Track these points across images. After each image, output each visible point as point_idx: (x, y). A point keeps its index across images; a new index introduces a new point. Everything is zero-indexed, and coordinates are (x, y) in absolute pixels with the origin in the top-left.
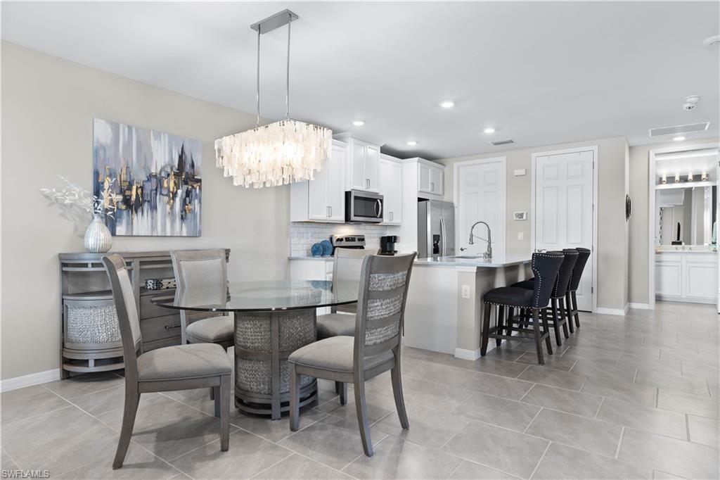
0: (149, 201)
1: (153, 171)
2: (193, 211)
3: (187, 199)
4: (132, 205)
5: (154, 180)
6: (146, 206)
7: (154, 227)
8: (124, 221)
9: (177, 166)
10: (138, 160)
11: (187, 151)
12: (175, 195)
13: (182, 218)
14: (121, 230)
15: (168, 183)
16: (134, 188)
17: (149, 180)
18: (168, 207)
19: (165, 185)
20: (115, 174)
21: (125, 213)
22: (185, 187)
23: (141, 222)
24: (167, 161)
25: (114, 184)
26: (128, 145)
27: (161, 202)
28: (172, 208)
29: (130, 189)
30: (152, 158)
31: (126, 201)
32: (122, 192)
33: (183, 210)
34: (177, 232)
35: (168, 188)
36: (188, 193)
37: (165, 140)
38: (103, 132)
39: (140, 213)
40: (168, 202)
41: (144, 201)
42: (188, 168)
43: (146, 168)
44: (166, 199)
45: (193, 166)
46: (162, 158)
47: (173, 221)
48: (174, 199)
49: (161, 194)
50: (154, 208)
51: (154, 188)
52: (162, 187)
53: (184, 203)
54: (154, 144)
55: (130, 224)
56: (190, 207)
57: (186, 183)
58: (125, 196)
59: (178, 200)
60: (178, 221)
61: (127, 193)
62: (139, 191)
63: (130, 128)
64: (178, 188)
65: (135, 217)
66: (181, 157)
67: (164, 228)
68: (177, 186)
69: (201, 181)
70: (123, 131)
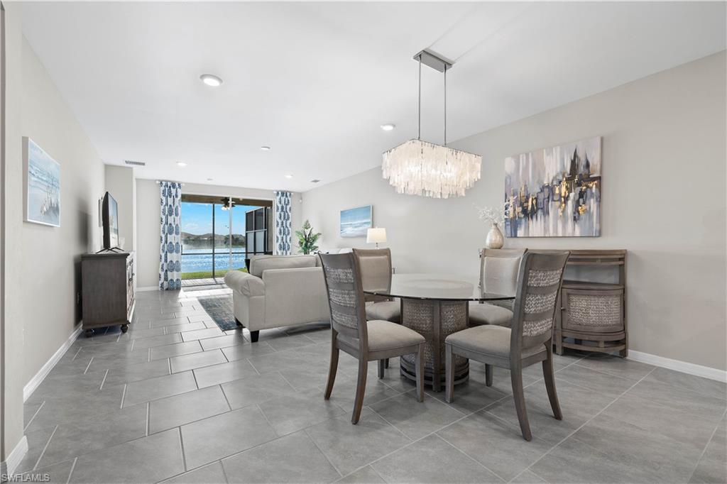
0: (542, 209)
1: (546, 183)
2: (588, 212)
3: (581, 200)
4: (529, 214)
5: (546, 190)
6: (540, 212)
7: (546, 229)
8: (523, 226)
9: (569, 172)
10: (533, 177)
11: (580, 155)
12: (566, 199)
13: (575, 219)
14: (520, 233)
15: (560, 189)
16: (530, 200)
17: (542, 190)
18: (560, 211)
19: (557, 192)
20: (517, 194)
21: (523, 220)
22: (578, 189)
23: (535, 226)
24: (559, 170)
25: (516, 200)
26: (526, 168)
27: (553, 208)
28: (564, 211)
29: (527, 201)
30: (544, 171)
31: (525, 211)
32: (521, 205)
33: (576, 211)
34: (569, 231)
35: (560, 194)
36: (581, 195)
37: (557, 152)
38: (509, 165)
39: (534, 219)
40: (560, 207)
41: (538, 209)
42: (581, 169)
43: (540, 181)
44: (558, 204)
45: (588, 165)
46: (554, 166)
47: (565, 223)
48: (565, 202)
49: (553, 200)
50: (546, 213)
51: (546, 197)
52: (553, 194)
53: (577, 204)
54: (546, 159)
55: (527, 228)
56: (584, 207)
57: (579, 184)
58: (523, 208)
59: (570, 203)
60: (570, 222)
61: (525, 205)
62: (534, 202)
63: (527, 155)
64: (569, 193)
65: (531, 222)
66: (573, 162)
67: (556, 230)
68: (569, 190)
69: (599, 178)
70: (522, 159)
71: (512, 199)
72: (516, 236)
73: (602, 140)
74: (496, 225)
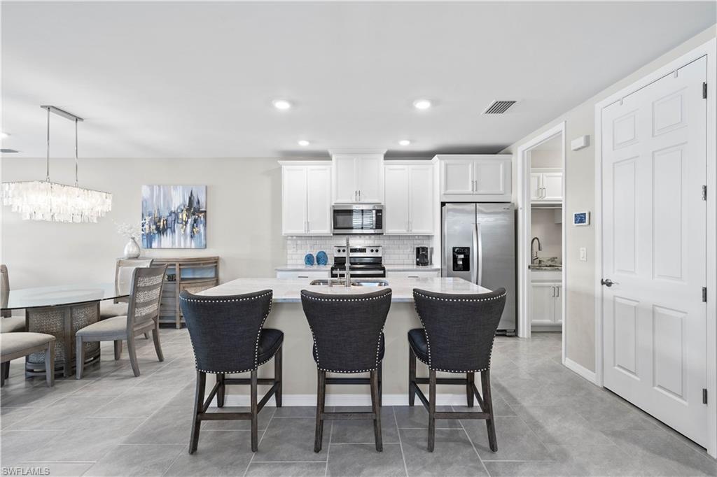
0: (170, 228)
1: (173, 209)
2: (199, 233)
3: (195, 225)
4: (161, 231)
5: (173, 215)
6: (169, 230)
7: (173, 243)
8: (157, 240)
9: (188, 204)
10: (164, 204)
11: (194, 195)
12: (186, 222)
13: (192, 237)
14: (155, 245)
15: (182, 216)
16: (162, 220)
17: (170, 215)
18: (182, 230)
19: (180, 217)
20: (151, 213)
21: (157, 235)
22: (193, 217)
23: (166, 240)
24: (181, 202)
25: (151, 219)
26: (159, 197)
27: (178, 227)
28: (185, 231)
29: (159, 221)
30: (172, 201)
31: (158, 228)
32: (155, 224)
33: (192, 231)
34: (188, 246)
35: (182, 219)
36: (195, 221)
37: (180, 189)
38: (145, 192)
39: (165, 235)
40: (182, 228)
41: (167, 228)
42: (195, 204)
43: (169, 208)
44: (181, 225)
45: (198, 202)
46: (178, 200)
47: (185, 239)
48: (186, 225)
49: (178, 223)
50: (173, 231)
51: (173, 219)
52: (178, 218)
53: (193, 227)
54: (173, 193)
55: (160, 241)
56: (197, 229)
57: (194, 214)
58: (157, 226)
59: (188, 225)
60: (189, 238)
61: (158, 224)
62: (165, 223)
63: (159, 186)
64: (188, 218)
65: (162, 237)
66: (190, 198)
67: (180, 244)
68: (188, 217)
69: (205, 212)
70: (156, 188)
71: (148, 219)
72: (151, 247)
73: (206, 187)
74: (133, 238)
